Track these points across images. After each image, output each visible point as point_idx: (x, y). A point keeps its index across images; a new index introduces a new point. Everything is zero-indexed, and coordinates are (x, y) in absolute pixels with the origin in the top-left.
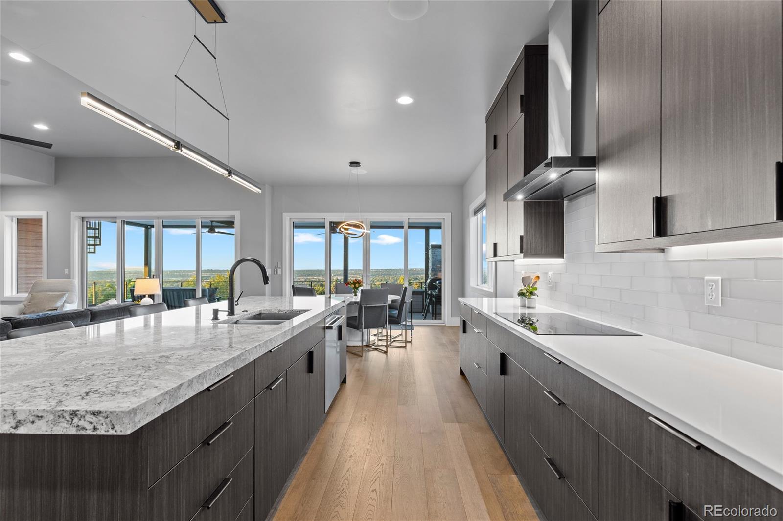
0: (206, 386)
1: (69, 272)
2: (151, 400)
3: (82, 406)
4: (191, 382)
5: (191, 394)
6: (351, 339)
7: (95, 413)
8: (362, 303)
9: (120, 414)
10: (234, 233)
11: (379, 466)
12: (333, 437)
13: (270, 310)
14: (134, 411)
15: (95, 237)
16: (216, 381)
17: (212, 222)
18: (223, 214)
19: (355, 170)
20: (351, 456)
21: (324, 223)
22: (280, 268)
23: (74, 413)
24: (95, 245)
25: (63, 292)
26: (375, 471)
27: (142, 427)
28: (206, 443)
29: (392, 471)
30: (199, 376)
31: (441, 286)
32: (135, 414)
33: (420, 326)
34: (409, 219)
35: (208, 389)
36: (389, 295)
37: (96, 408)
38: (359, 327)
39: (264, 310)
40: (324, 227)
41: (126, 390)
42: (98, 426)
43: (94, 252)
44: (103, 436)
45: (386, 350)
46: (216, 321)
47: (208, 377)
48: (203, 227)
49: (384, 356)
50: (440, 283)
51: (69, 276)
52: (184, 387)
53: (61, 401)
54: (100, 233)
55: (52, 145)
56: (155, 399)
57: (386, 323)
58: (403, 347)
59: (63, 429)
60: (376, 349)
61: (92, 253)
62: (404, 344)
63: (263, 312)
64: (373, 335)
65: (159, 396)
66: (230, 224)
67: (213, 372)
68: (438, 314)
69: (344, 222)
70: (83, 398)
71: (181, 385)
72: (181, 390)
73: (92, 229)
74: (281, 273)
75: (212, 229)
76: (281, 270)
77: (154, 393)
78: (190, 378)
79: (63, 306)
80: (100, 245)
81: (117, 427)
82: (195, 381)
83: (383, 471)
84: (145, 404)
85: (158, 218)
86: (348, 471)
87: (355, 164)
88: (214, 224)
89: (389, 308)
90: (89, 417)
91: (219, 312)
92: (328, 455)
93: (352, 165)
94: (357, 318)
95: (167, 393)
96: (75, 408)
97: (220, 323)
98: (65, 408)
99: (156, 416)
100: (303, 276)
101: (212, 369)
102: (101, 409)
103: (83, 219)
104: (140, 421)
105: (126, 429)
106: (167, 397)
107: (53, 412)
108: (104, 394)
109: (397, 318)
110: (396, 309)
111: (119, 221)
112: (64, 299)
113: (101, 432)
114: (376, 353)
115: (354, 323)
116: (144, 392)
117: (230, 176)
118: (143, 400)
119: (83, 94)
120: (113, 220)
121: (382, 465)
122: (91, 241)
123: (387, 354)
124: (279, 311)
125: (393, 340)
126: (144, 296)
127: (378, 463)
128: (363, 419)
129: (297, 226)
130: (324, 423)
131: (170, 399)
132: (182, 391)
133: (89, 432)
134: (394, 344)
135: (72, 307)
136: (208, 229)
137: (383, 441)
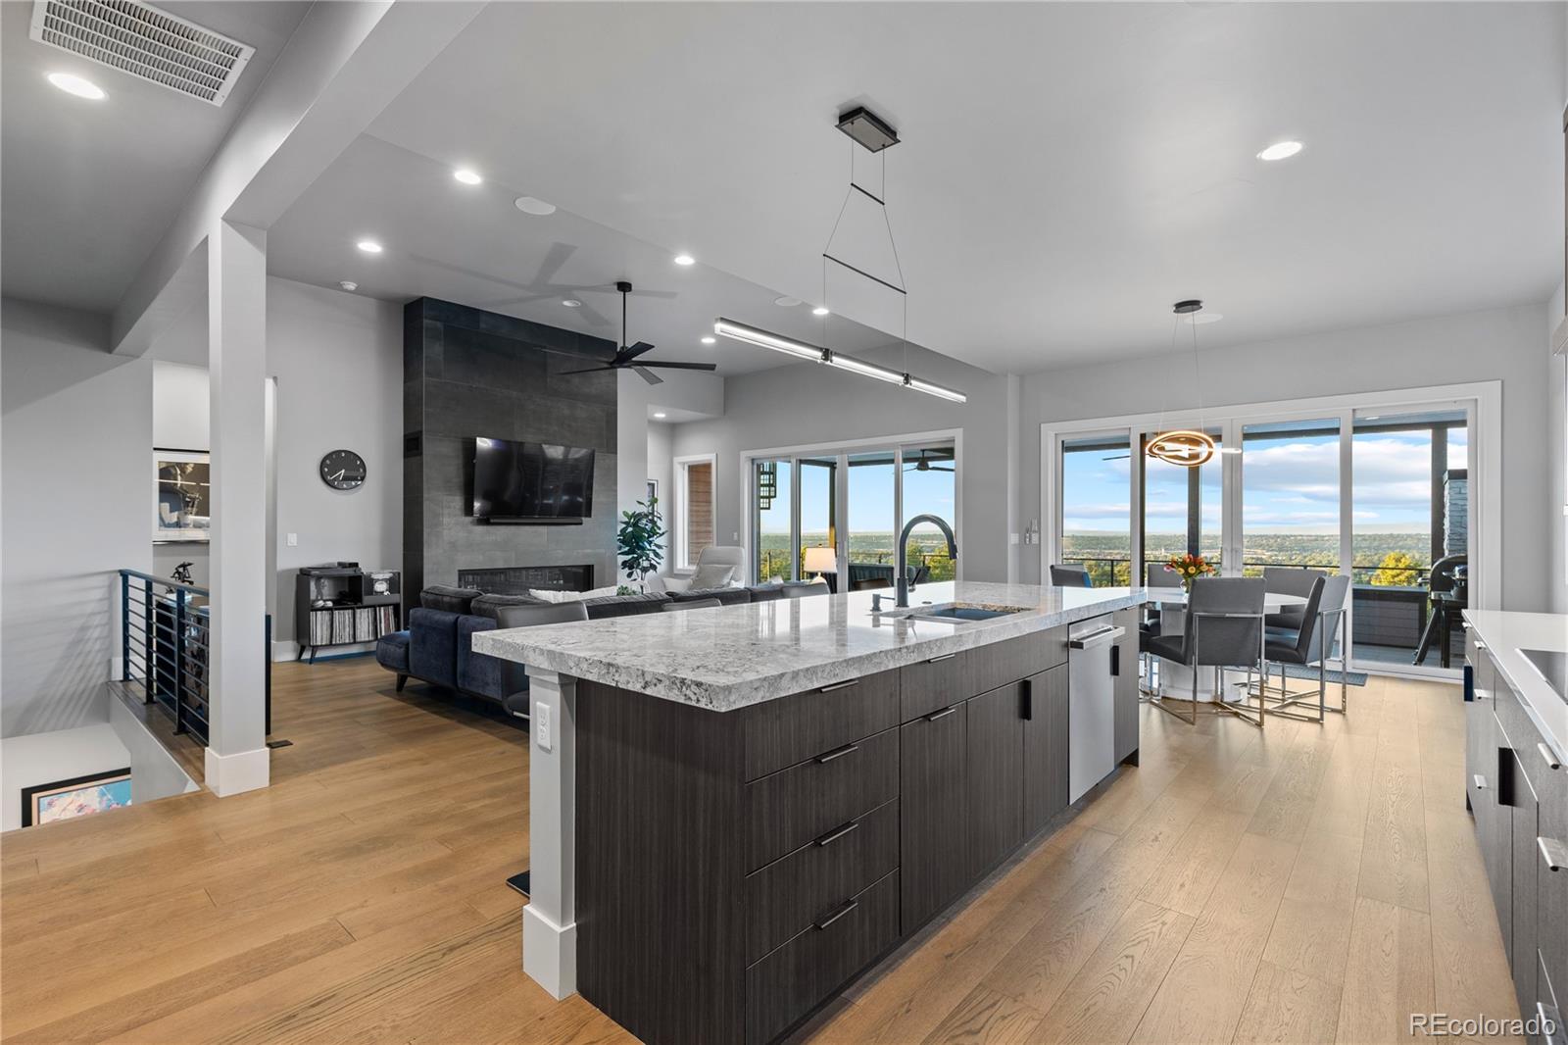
0: (817, 685)
1: (739, 536)
2: (747, 683)
3: (689, 676)
4: (795, 675)
5: (796, 690)
6: (1175, 685)
7: (699, 684)
8: (1194, 608)
9: (717, 689)
10: (953, 468)
11: (1155, 924)
12: (1078, 850)
13: (969, 605)
14: (728, 689)
15: (770, 485)
16: (832, 683)
17: (923, 451)
18: (933, 437)
19: (1189, 318)
20: (1102, 890)
21: (1128, 437)
22: (1035, 532)
23: (683, 681)
24: (769, 497)
25: (731, 563)
26: (1145, 927)
27: (739, 709)
28: (817, 760)
29: (1181, 939)
30: (807, 669)
31: (1466, 581)
32: (730, 692)
33: (1385, 677)
34: (1354, 410)
35: (819, 690)
36: (1266, 594)
37: (699, 679)
38: (1188, 661)
39: (960, 604)
40: (1127, 445)
41: (730, 669)
42: (700, 699)
43: (769, 508)
44: (703, 709)
45: (1259, 720)
46: (877, 613)
47: (820, 674)
48: (906, 460)
49: (1255, 731)
50: (1464, 572)
51: (738, 543)
52: (787, 677)
53: (676, 670)
54: (775, 479)
55: (715, 365)
56: (751, 682)
57: (1260, 657)
58: (1311, 720)
59: (675, 696)
60: (1237, 715)
61: (766, 508)
62: (1316, 714)
63: (959, 607)
64: (1235, 682)
65: (756, 680)
66: (948, 453)
67: (827, 670)
68: (1456, 655)
69: (1162, 433)
70: (693, 670)
71: (783, 675)
72: (783, 681)
73: (766, 473)
74: (1037, 542)
75: (923, 465)
76: (1037, 535)
77: (751, 676)
78: (795, 669)
79: (729, 584)
80: (775, 497)
81: (714, 702)
82: (801, 674)
83: (1160, 934)
84: (741, 684)
85: (841, 451)
86: (1088, 910)
87: (1188, 305)
88: (927, 454)
89: (1266, 624)
90: (693, 687)
91: (881, 600)
92: (1059, 875)
93: (1180, 309)
94: (1184, 640)
95: (765, 679)
96: (684, 677)
97: (882, 615)
98: (678, 676)
99: (753, 703)
100: (1118, 549)
101: (826, 665)
102: (703, 681)
103: (753, 460)
104: (734, 702)
105: (722, 707)
106: (766, 684)
107: (669, 678)
108: (711, 670)
109: (1296, 650)
110: (1294, 627)
111: (794, 461)
112: (731, 574)
113: (702, 705)
114: (1233, 721)
115: (1178, 650)
116: (744, 675)
117: (907, 383)
118: (739, 680)
119: (717, 320)
120: (787, 458)
121: (1164, 924)
122: (764, 491)
123: (1262, 730)
124: (984, 606)
125: (1290, 701)
126: (817, 574)
127: (1156, 918)
128: (1153, 837)
129: (1068, 448)
130: (1069, 823)
131: (769, 688)
132: (785, 682)
133: (694, 703)
134: (1292, 710)
135: (740, 585)
136: (916, 464)
137: (1182, 885)
